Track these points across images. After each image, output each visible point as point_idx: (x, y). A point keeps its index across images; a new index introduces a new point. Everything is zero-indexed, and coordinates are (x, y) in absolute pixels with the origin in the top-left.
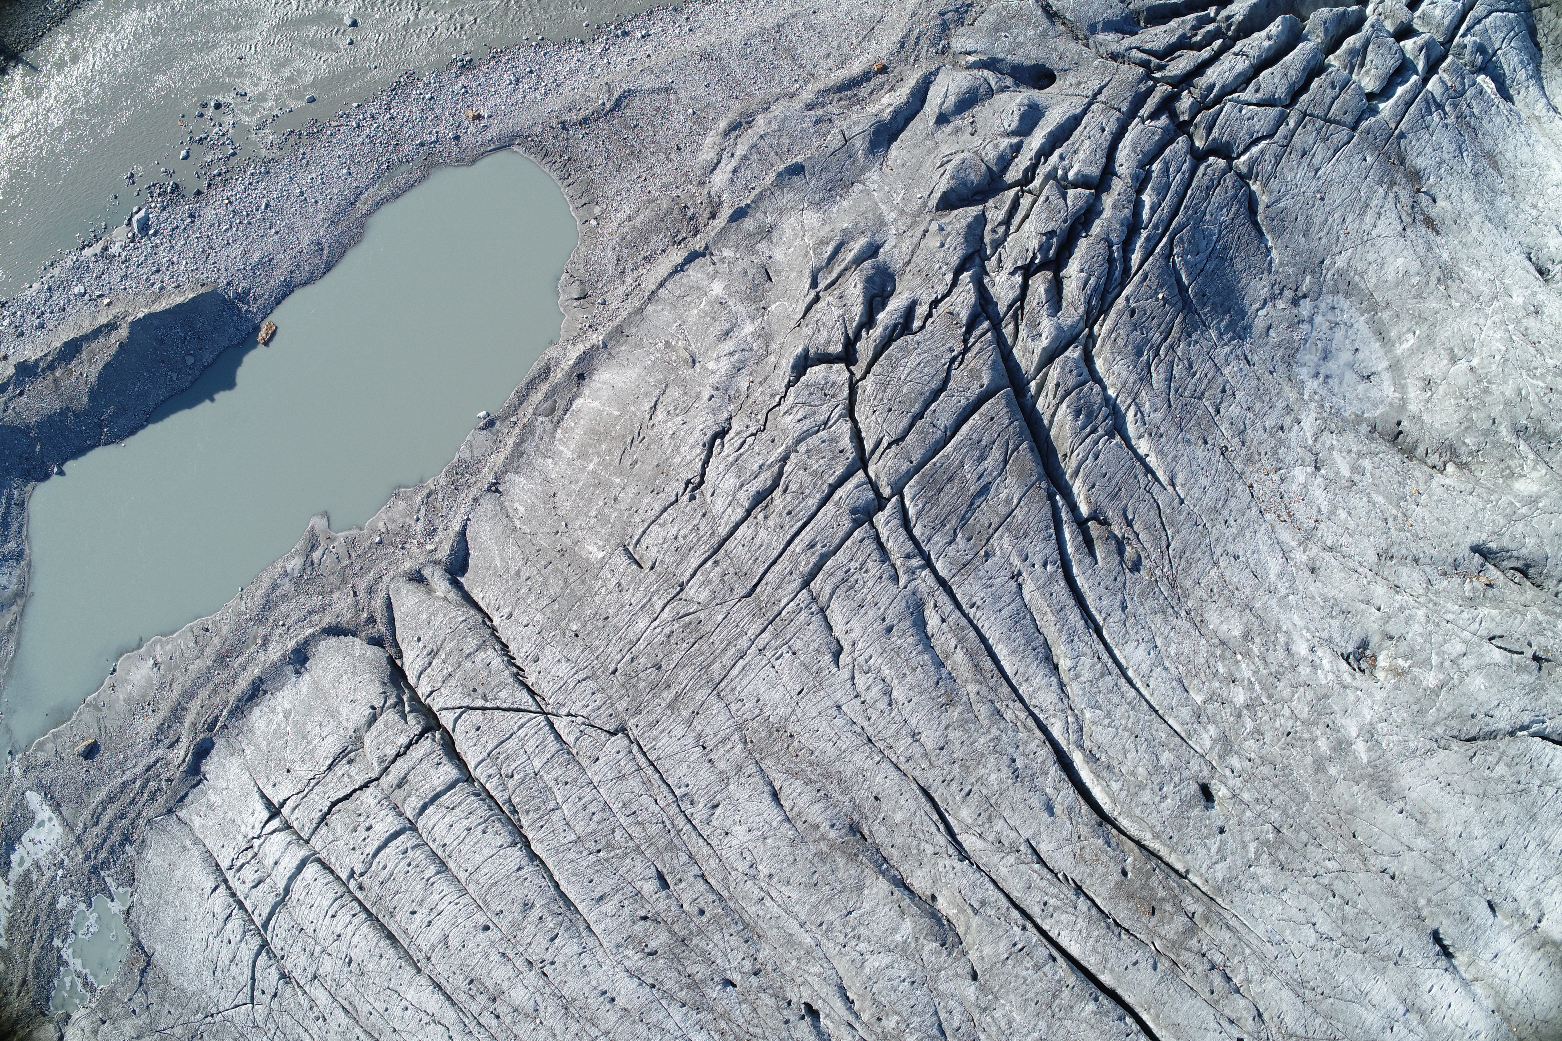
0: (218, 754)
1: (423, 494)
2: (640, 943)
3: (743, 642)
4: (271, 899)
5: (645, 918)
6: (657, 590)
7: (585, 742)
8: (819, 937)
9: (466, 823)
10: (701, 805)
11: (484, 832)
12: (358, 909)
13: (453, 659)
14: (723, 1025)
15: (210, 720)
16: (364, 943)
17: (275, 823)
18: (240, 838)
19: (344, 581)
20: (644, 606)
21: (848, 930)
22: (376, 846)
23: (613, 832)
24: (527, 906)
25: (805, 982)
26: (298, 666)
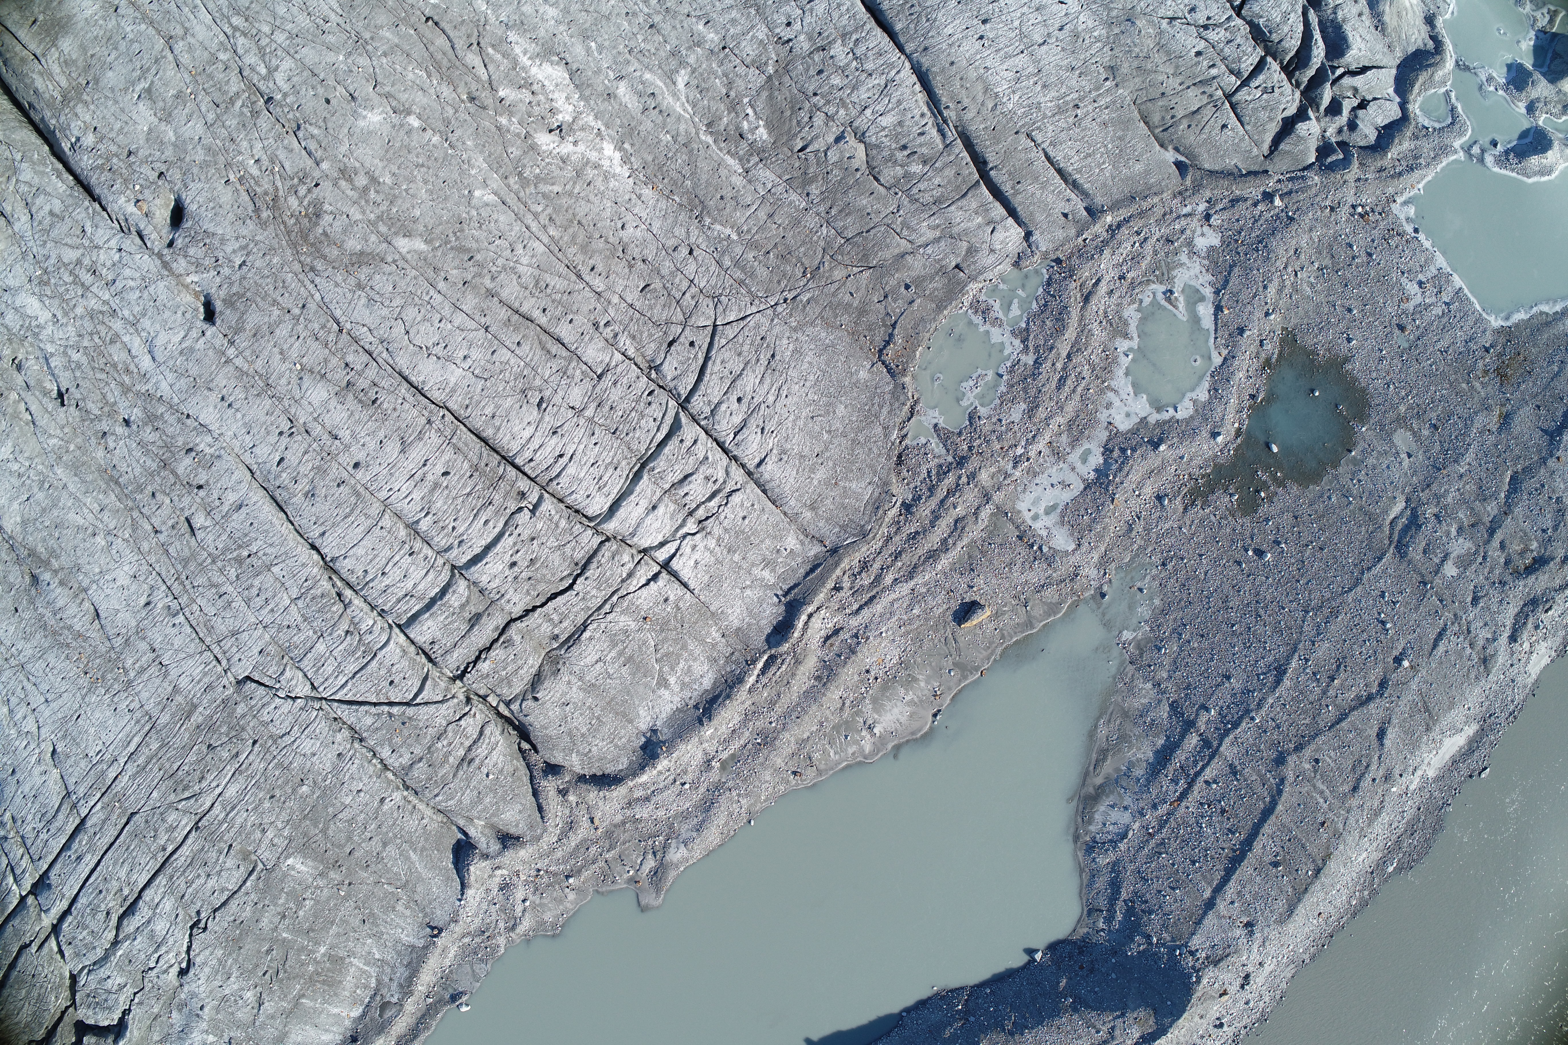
0: (761, 630)
1: (520, 929)
2: (200, 462)
3: (131, 769)
4: (660, 464)
5: (200, 487)
6: (220, 824)
7: (273, 670)
8: (51, 474)
9: (387, 581)
10: (160, 605)
11: (366, 571)
12: (526, 469)
13: (438, 756)
14: (127, 379)
15: (773, 669)
16: (516, 429)
17: (662, 555)
18: (717, 531)
19: (609, 834)
20: (233, 809)
21: (28, 482)
22: (499, 546)
23: (237, 576)
24: (310, 494)
25: (62, 428)
26: (654, 739)
